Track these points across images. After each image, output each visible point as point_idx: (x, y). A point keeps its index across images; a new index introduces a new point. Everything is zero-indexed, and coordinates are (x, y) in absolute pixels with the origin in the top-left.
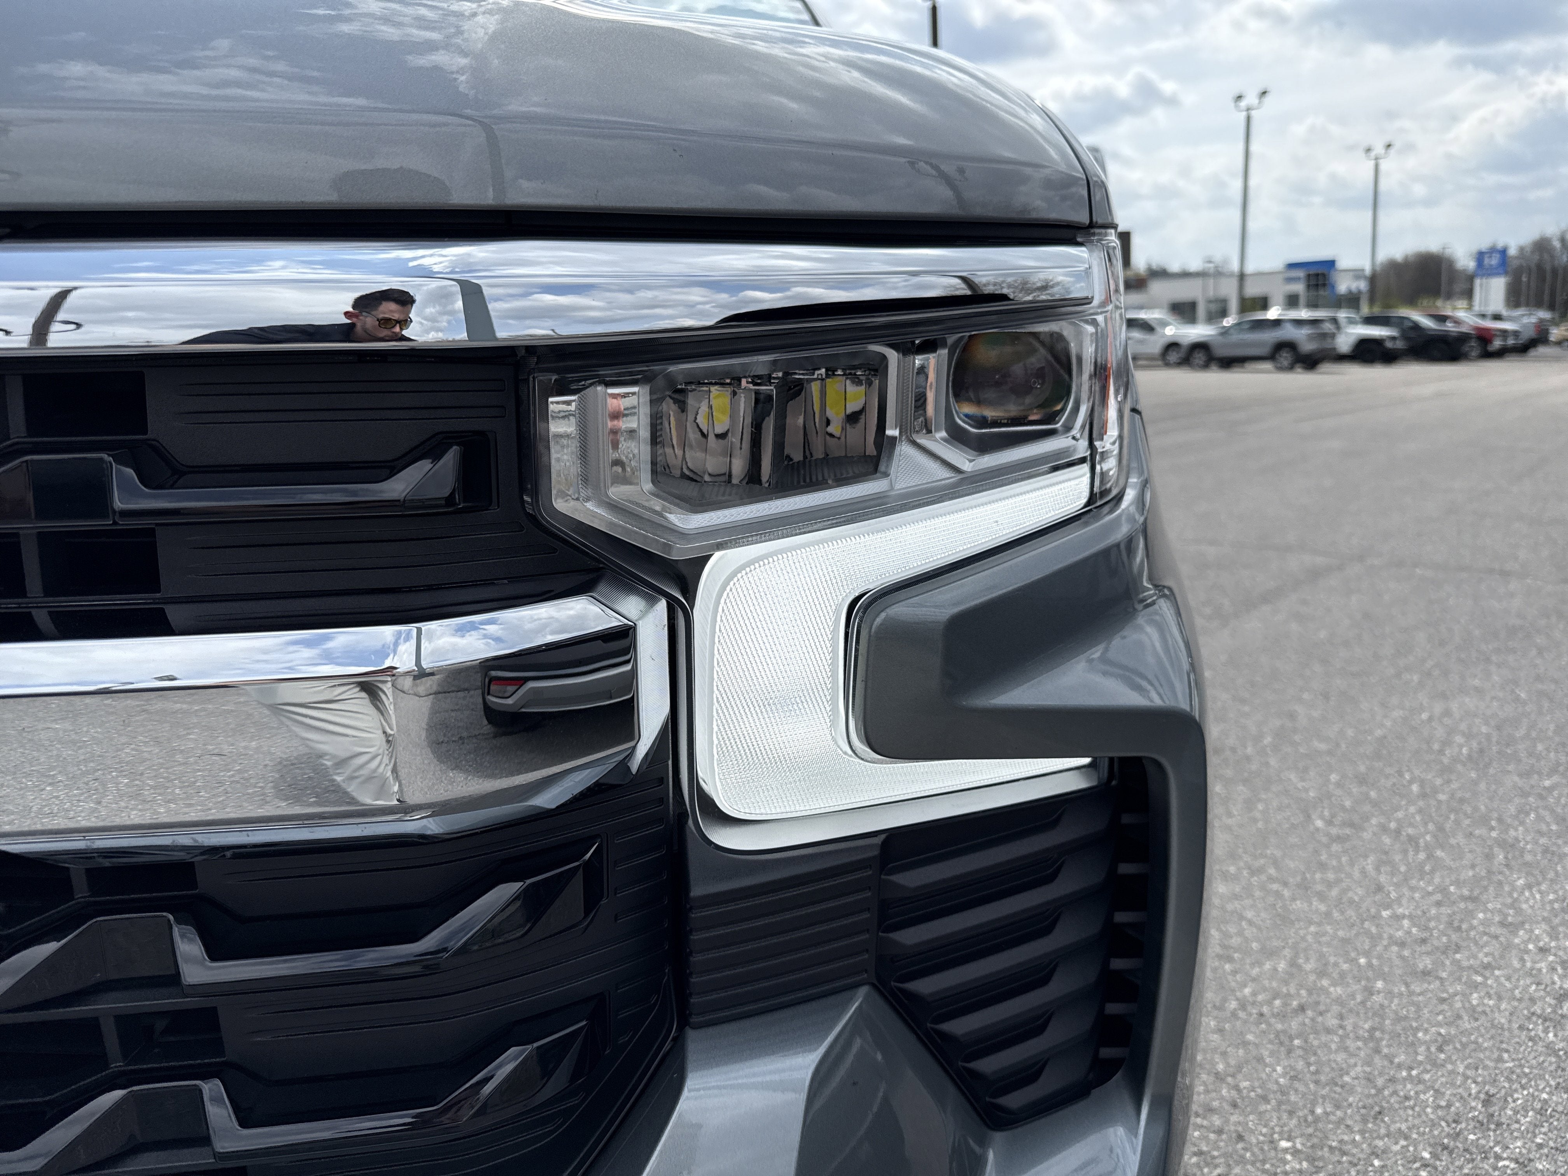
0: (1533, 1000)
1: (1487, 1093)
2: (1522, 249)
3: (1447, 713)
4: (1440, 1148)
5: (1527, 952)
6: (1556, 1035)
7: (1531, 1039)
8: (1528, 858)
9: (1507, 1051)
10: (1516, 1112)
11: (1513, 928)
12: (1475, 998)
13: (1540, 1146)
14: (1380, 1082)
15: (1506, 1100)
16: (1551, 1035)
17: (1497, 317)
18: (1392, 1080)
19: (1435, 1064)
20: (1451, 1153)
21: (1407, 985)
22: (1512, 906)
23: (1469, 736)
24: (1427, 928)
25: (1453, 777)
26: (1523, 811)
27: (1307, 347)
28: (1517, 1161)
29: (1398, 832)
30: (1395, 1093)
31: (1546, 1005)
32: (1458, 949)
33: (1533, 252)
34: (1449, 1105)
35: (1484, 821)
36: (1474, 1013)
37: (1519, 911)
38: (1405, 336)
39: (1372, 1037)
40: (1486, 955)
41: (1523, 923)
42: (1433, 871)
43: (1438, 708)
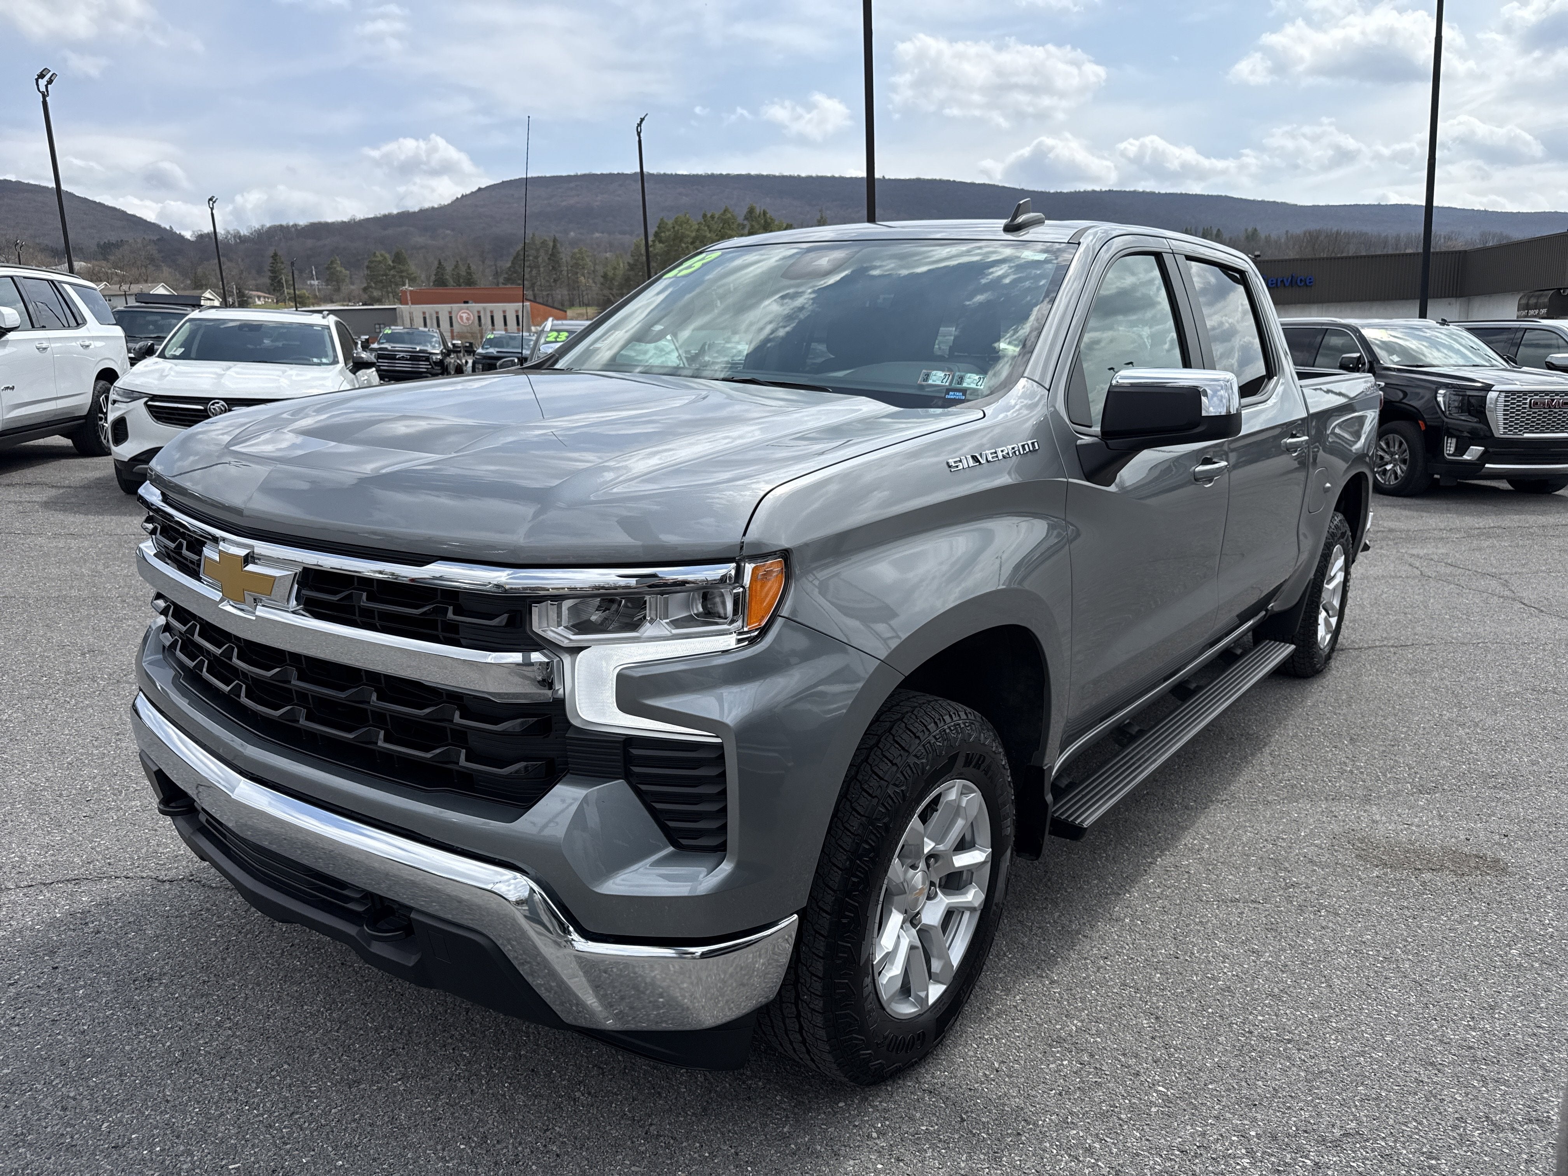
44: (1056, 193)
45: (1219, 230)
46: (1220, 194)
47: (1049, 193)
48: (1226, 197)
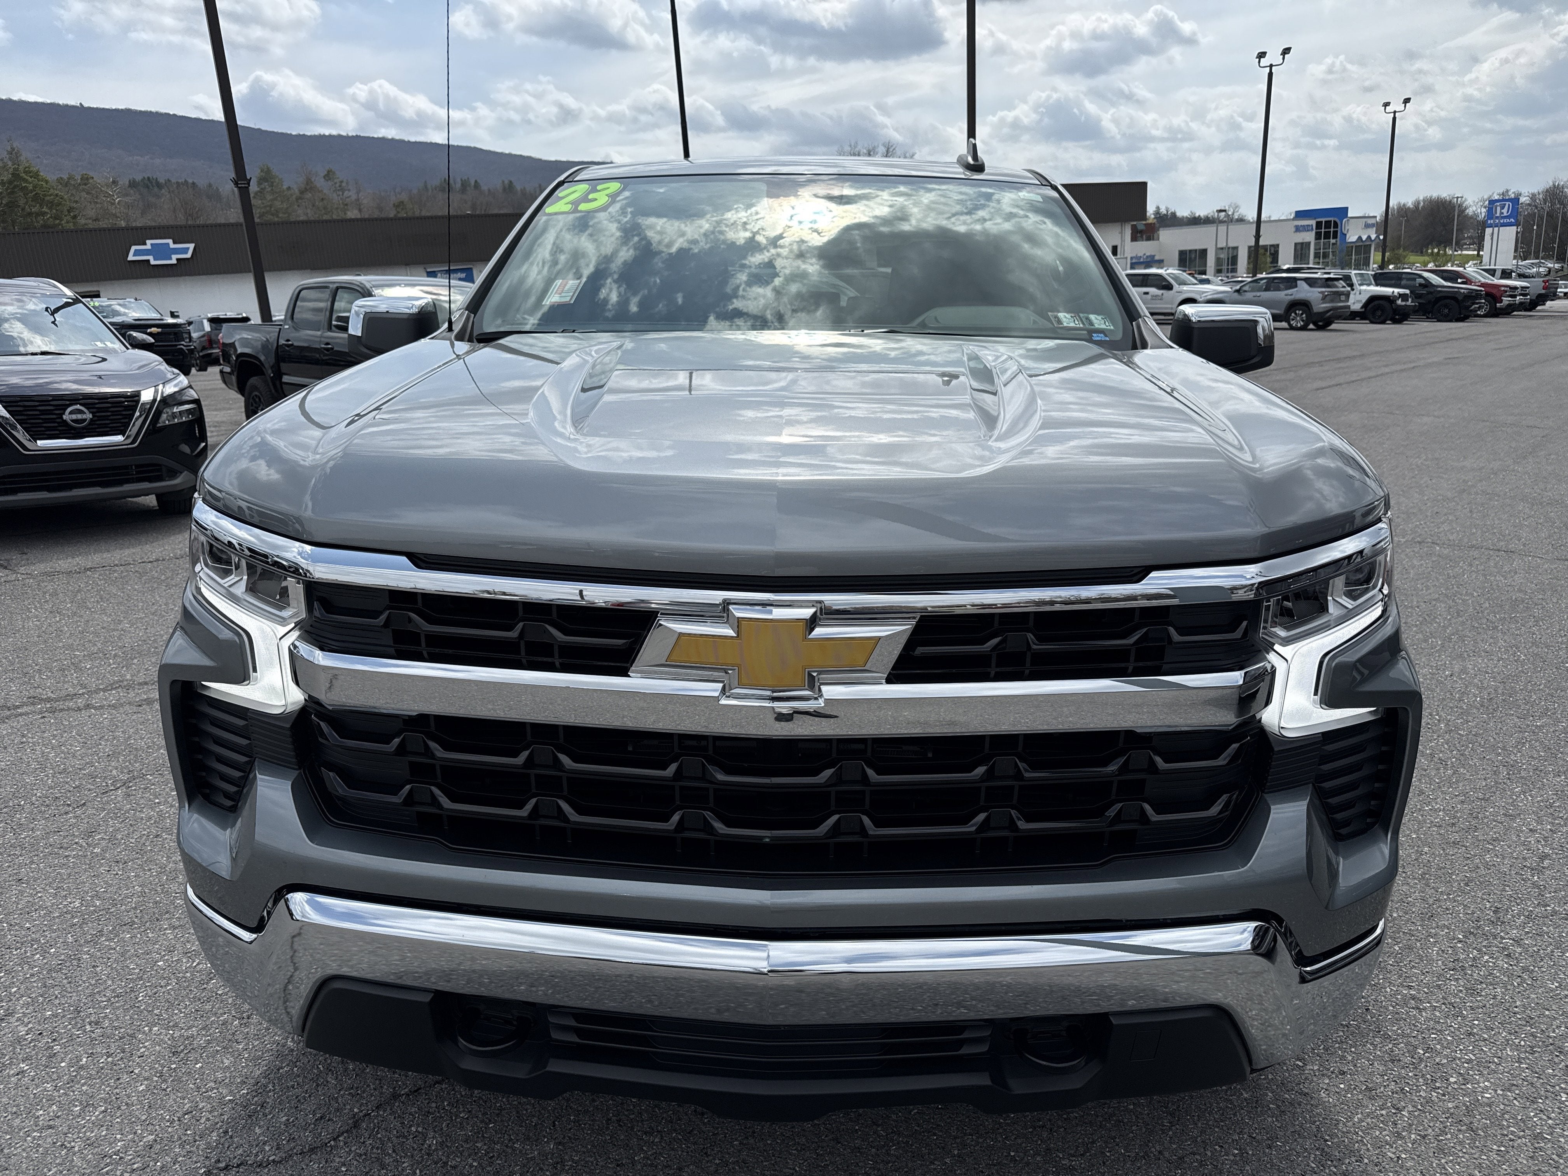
0: (1525, 859)
1: (1496, 907)
2: (1533, 197)
3: (1464, 670)
4: (1468, 933)
5: (1522, 831)
6: (1539, 878)
7: (1523, 880)
8: (1523, 774)
9: (1508, 886)
10: (1513, 917)
11: (1512, 817)
12: (1488, 858)
13: (1528, 933)
14: (1431, 901)
15: (1507, 911)
16: (1536, 878)
17: (1506, 274)
18: (1438, 900)
19: (1463, 892)
20: (1475, 936)
21: (1444, 850)
22: (1512, 804)
23: (1481, 688)
24: (1455, 817)
25: (1470, 718)
26: (1520, 743)
27: (1320, 306)
28: (1513, 940)
29: (1432, 755)
30: (1440, 906)
31: (1533, 862)
32: (1476, 829)
33: (1545, 201)
34: (1473, 913)
35: (1494, 748)
36: (1487, 866)
37: (1516, 807)
38: (1415, 295)
39: (1423, 878)
40: (1495, 833)
41: (1519, 814)
42: (1457, 782)
43: (1457, 668)
44: (299, 136)
45: (476, 181)
46: (469, 145)
47: (291, 135)
48: (475, 148)
